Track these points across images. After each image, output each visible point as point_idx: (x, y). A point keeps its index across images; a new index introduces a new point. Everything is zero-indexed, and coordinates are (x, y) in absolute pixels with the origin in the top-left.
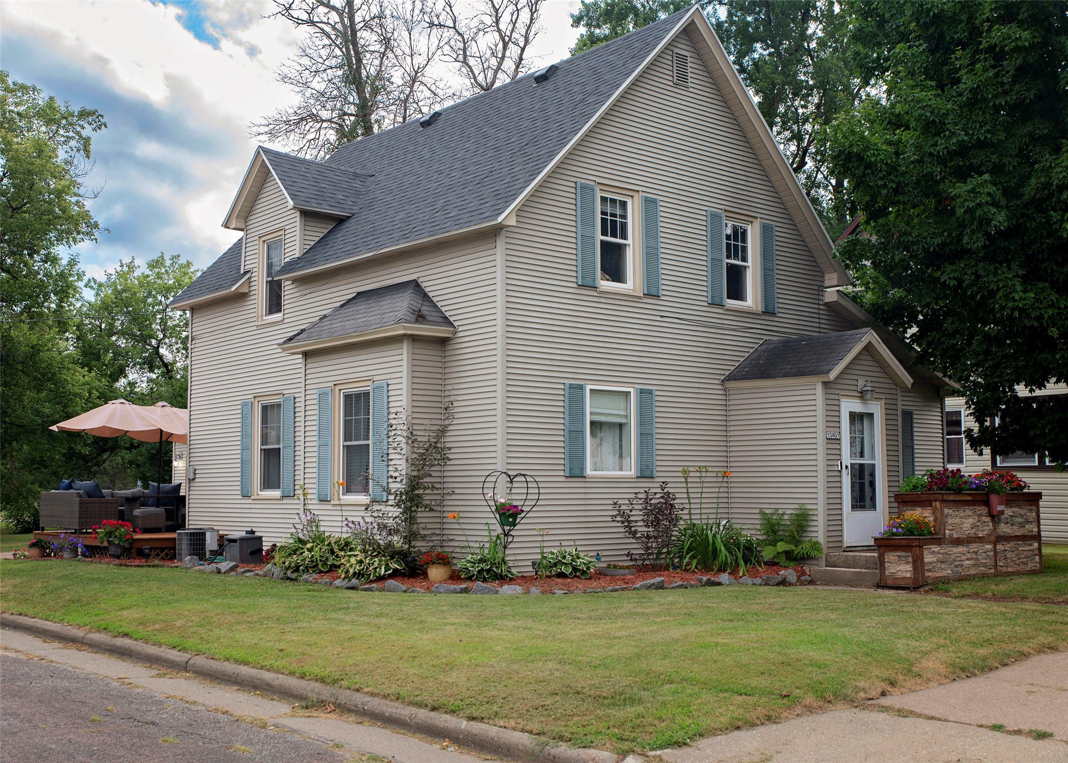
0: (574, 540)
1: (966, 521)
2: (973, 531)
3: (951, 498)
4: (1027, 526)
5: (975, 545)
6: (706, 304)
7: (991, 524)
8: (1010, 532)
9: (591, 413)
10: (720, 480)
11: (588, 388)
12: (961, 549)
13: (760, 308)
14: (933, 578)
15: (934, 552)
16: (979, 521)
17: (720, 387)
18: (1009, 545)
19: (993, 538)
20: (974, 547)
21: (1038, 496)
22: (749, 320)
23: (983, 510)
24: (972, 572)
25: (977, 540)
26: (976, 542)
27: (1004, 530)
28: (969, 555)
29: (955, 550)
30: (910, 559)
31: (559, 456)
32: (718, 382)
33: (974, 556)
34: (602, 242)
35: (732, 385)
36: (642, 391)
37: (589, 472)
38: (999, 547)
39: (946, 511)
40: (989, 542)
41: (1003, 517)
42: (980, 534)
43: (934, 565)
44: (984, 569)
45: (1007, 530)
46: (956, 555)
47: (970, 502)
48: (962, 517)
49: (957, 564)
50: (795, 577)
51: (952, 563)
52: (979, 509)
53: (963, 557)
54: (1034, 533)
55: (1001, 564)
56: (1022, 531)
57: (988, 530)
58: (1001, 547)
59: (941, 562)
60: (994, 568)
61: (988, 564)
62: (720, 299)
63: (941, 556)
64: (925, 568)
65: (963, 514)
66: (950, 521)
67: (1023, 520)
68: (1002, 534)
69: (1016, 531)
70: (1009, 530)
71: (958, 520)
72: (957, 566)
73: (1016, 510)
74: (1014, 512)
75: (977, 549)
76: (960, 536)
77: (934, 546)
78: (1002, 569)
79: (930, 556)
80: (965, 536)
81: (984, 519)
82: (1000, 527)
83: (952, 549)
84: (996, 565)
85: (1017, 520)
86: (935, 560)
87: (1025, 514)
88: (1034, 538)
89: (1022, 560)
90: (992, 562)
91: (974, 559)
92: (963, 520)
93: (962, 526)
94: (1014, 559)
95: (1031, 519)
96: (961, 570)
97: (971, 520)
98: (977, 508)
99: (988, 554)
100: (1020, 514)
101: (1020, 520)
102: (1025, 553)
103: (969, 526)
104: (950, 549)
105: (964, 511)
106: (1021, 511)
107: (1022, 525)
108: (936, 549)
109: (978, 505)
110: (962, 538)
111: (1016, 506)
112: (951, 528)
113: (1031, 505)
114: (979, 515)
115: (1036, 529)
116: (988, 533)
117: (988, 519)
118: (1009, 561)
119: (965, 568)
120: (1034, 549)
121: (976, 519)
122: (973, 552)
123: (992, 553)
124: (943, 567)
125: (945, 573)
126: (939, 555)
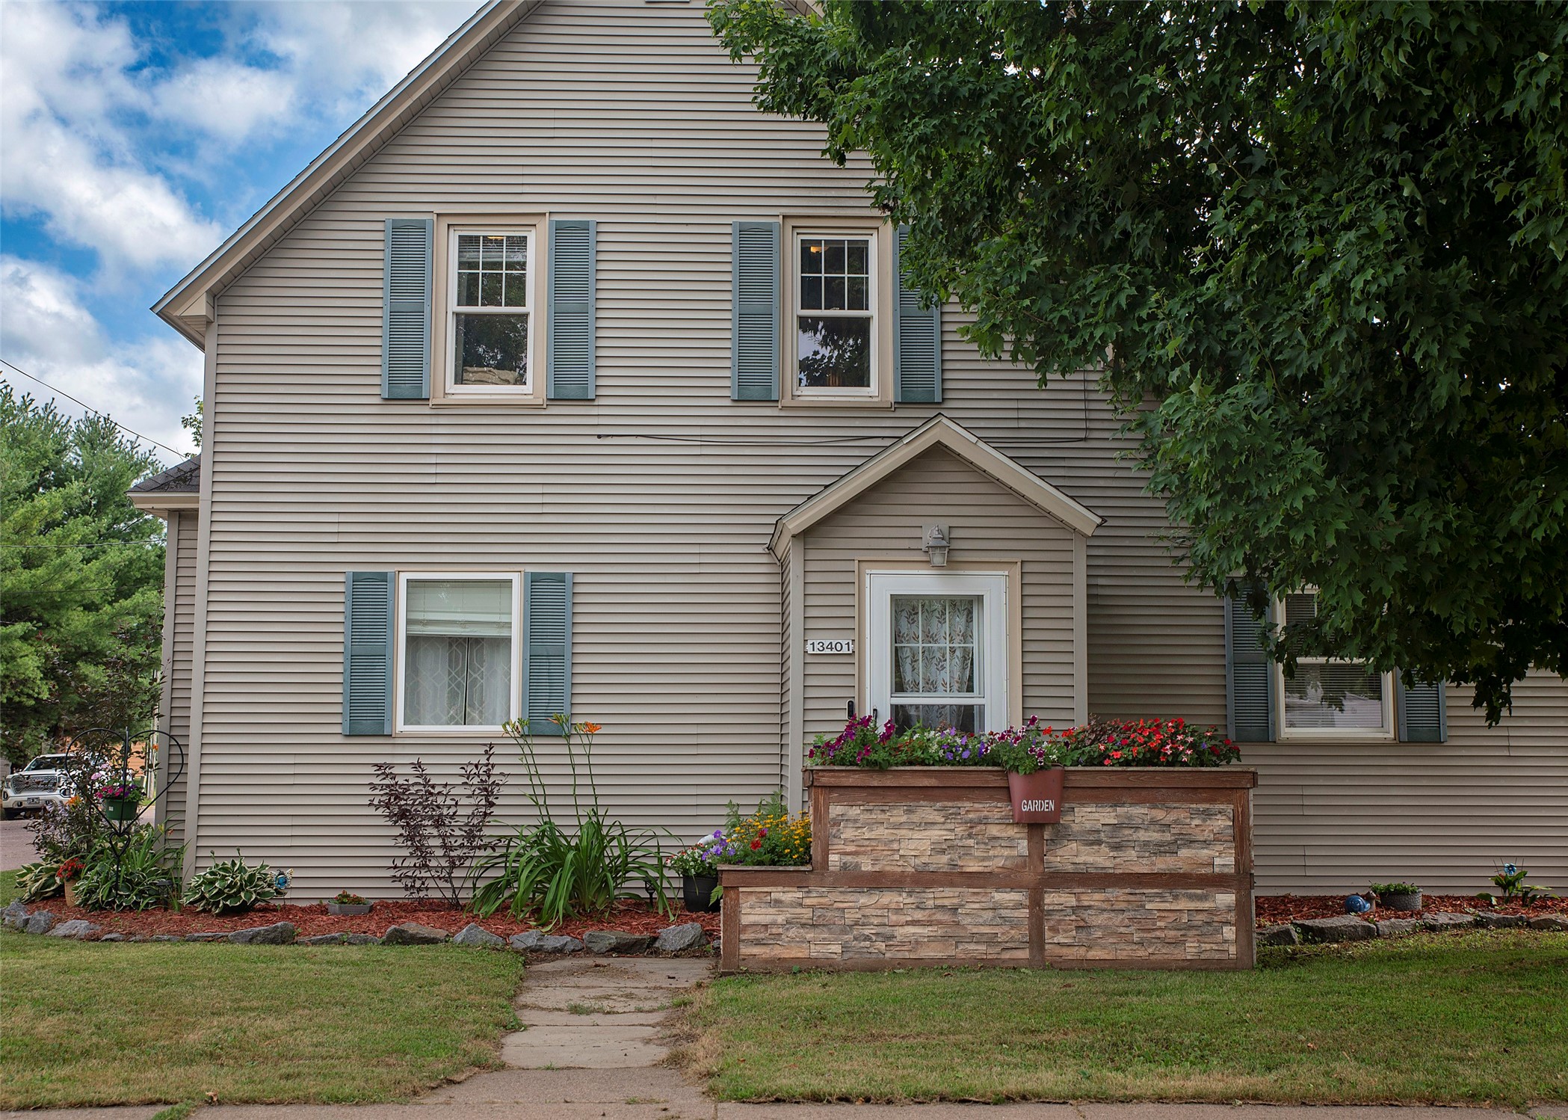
0: (238, 848)
1: (916, 835)
2: (944, 859)
3: (853, 780)
4: (1184, 853)
5: (948, 892)
6: (728, 402)
7: (1025, 843)
8: (1108, 864)
9: (409, 622)
11: (403, 578)
12: (889, 898)
13: (892, 396)
14: (766, 961)
15: (778, 902)
16: (970, 836)
17: (764, 559)
18: (1097, 896)
19: (1029, 876)
20: (948, 895)
21: (1251, 777)
22: (857, 423)
23: (994, 809)
24: (930, 952)
25: (958, 879)
26: (952, 885)
27: (1080, 860)
28: (919, 915)
29: (863, 900)
31: (334, 698)
32: (760, 549)
33: (939, 916)
34: (457, 315)
36: (535, 579)
37: (400, 726)
38: (1053, 899)
39: (835, 810)
40: (1013, 888)
41: (1075, 828)
42: (973, 867)
43: (774, 931)
44: (983, 948)
45: (1090, 859)
46: (867, 912)
47: (937, 792)
48: (898, 826)
49: (867, 932)
50: (687, 941)
51: (846, 929)
52: (971, 808)
53: (894, 918)
54: (1217, 870)
55: (1060, 938)
56: (1162, 864)
57: (1007, 858)
58: (1062, 900)
59: (803, 925)
60: (1031, 949)
61: (1005, 938)
62: (769, 389)
63: (807, 913)
64: (743, 937)
65: (904, 819)
66: (849, 833)
67: (1168, 837)
68: (1070, 868)
69: (1134, 861)
70: (1099, 860)
71: (881, 832)
72: (867, 938)
73: (1138, 811)
74: (1129, 818)
75: (956, 901)
76: (888, 868)
77: (780, 889)
78: (1065, 951)
79: (763, 910)
80: (910, 869)
81: (994, 831)
82: (1060, 852)
83: (849, 898)
84: (1037, 941)
85: (1143, 835)
86: (780, 919)
87: (1177, 822)
88: (1219, 881)
89: (1158, 933)
90: (1022, 933)
91: (939, 923)
92: (903, 832)
93: (895, 846)
94: (1122, 930)
95: (1207, 835)
96: (882, 946)
97: (936, 834)
98: (968, 804)
99: (1004, 913)
100: (1153, 822)
101: (1155, 836)
102: (1172, 916)
103: (926, 846)
104: (841, 898)
105: (909, 811)
106: (1159, 814)
107: (1161, 849)
108: (790, 895)
109: (969, 799)
110: (894, 873)
111: (1140, 802)
112: (851, 848)
113: (1212, 801)
114: (971, 821)
115: (1230, 860)
116: (1009, 864)
117: (1012, 832)
118: (1099, 934)
119: (902, 943)
120: (1217, 909)
121: (960, 830)
122: (937, 907)
123: (1025, 913)
124: (809, 936)
125: (816, 951)
126: (799, 910)
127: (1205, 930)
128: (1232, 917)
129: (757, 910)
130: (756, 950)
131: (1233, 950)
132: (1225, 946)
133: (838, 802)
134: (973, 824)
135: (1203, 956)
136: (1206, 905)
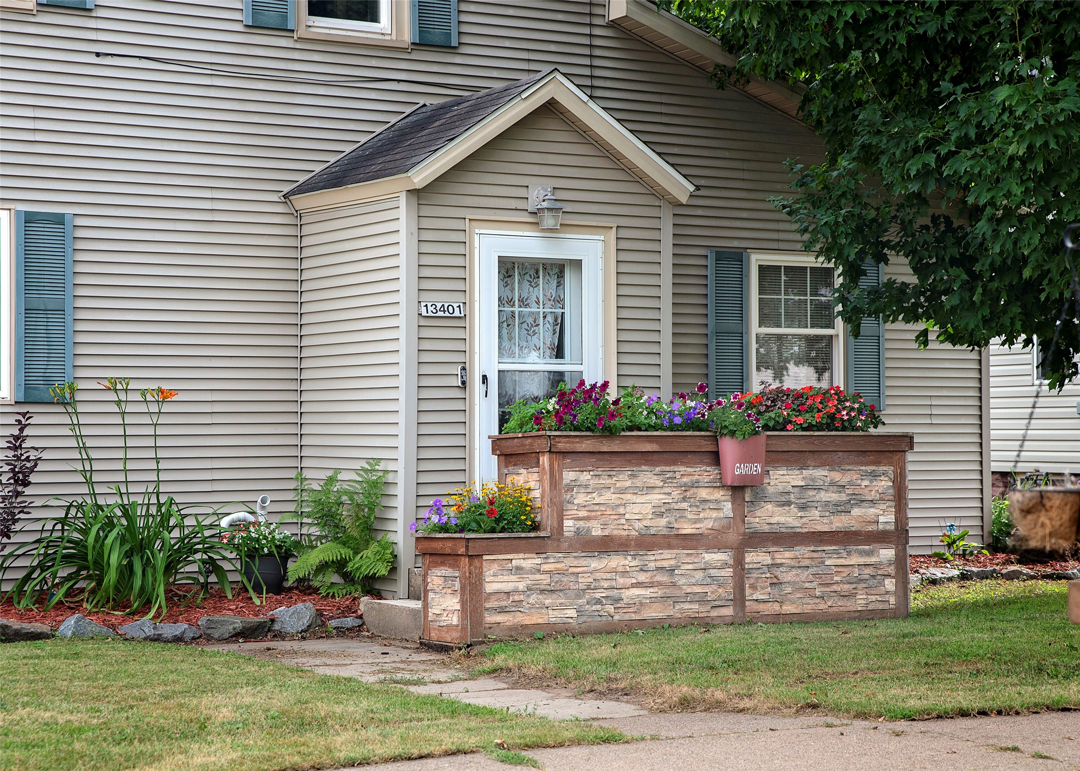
1: (640, 499)
2: (663, 522)
3: (586, 445)
4: (856, 512)
5: (667, 553)
6: (239, 27)
7: (729, 505)
8: (796, 523)
10: (154, 408)
12: (616, 561)
13: (407, 36)
14: (510, 629)
15: (519, 569)
16: (684, 499)
17: (280, 209)
18: (788, 554)
19: (733, 537)
20: (666, 557)
21: (908, 441)
22: (374, 63)
23: (704, 473)
24: (652, 613)
25: (674, 542)
26: (670, 547)
27: (774, 520)
28: (642, 577)
29: (594, 564)
30: (457, 586)
32: (275, 197)
33: (660, 578)
35: (303, 202)
38: (753, 558)
39: (569, 476)
40: (716, 548)
41: (771, 489)
42: (687, 529)
43: (516, 598)
44: (695, 606)
45: (782, 519)
46: (598, 576)
47: (656, 457)
48: (623, 491)
49: (598, 596)
50: (305, 621)
51: (580, 593)
52: (686, 473)
53: (621, 581)
54: (881, 527)
55: (758, 595)
56: (839, 523)
57: (716, 519)
58: (760, 559)
59: (542, 591)
60: (735, 606)
61: (713, 597)
62: (284, 17)
63: (545, 579)
64: (488, 605)
65: (628, 484)
66: (580, 499)
67: (844, 497)
68: (766, 528)
69: (818, 521)
70: (790, 520)
71: (609, 497)
72: (598, 602)
73: (820, 473)
74: (813, 480)
75: (673, 562)
76: (615, 532)
77: (521, 555)
78: (761, 607)
79: (506, 578)
80: (634, 533)
81: (704, 493)
82: (758, 513)
83: (583, 562)
84: (739, 599)
85: (824, 496)
86: (521, 586)
87: (851, 483)
88: (880, 538)
89: (835, 588)
90: (726, 592)
91: (660, 584)
92: (629, 496)
93: (622, 511)
94: (807, 585)
95: (873, 495)
96: (610, 609)
97: (656, 497)
98: (682, 468)
99: (713, 572)
100: (832, 484)
101: (833, 497)
102: (846, 571)
103: (648, 509)
104: (575, 563)
105: (633, 476)
106: (836, 476)
107: (841, 509)
108: (529, 561)
109: (683, 464)
110: (620, 537)
111: (822, 465)
112: (583, 513)
113: (877, 463)
114: (685, 485)
115: (891, 518)
116: (717, 525)
117: (719, 494)
118: (789, 590)
119: (629, 605)
120: (881, 563)
121: (676, 494)
122: (658, 569)
123: (729, 572)
124: (547, 602)
125: (553, 616)
126: (538, 577)
127: (871, 582)
128: (891, 570)
129: (500, 578)
130: (499, 618)
131: (892, 600)
132: (887, 597)
133: (571, 468)
134: (687, 487)
135: (870, 607)
136: (872, 560)
